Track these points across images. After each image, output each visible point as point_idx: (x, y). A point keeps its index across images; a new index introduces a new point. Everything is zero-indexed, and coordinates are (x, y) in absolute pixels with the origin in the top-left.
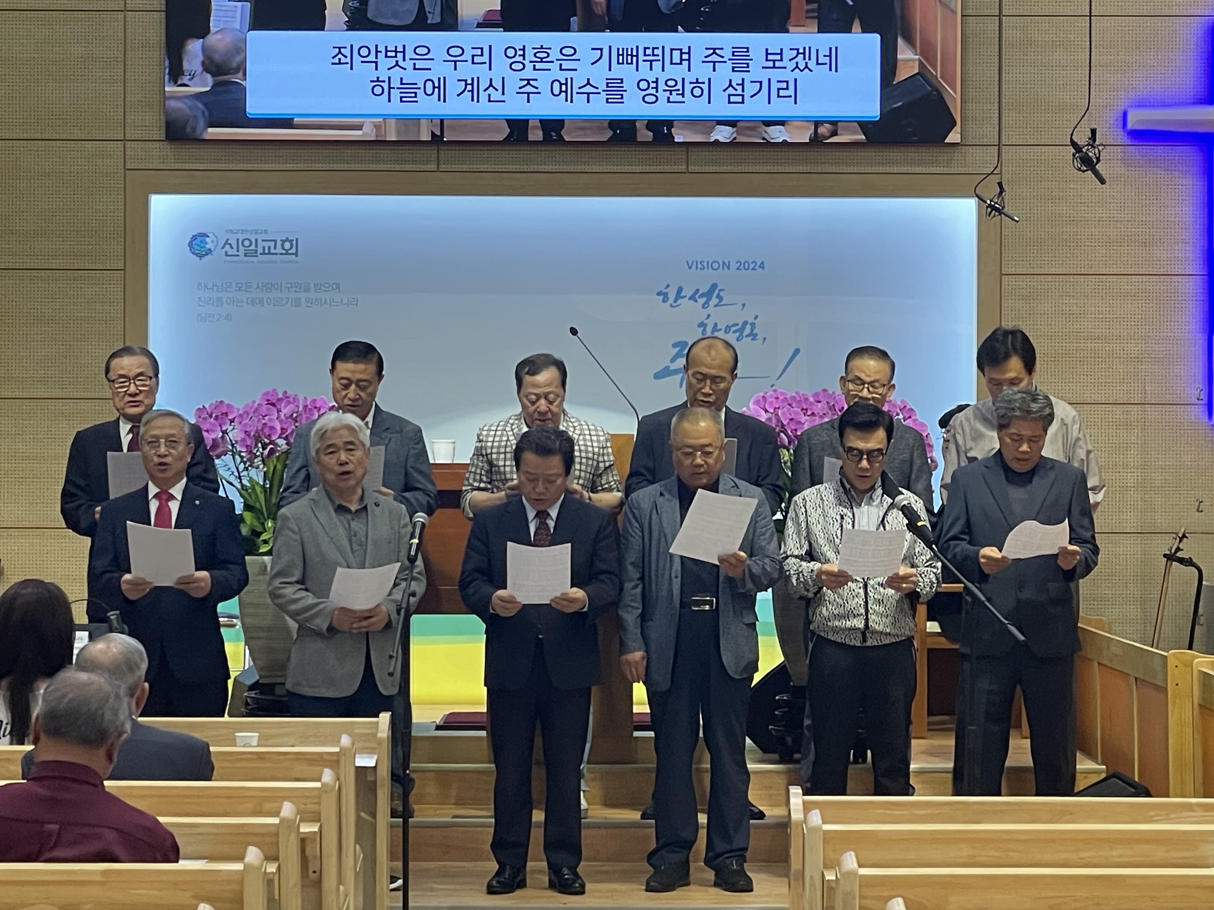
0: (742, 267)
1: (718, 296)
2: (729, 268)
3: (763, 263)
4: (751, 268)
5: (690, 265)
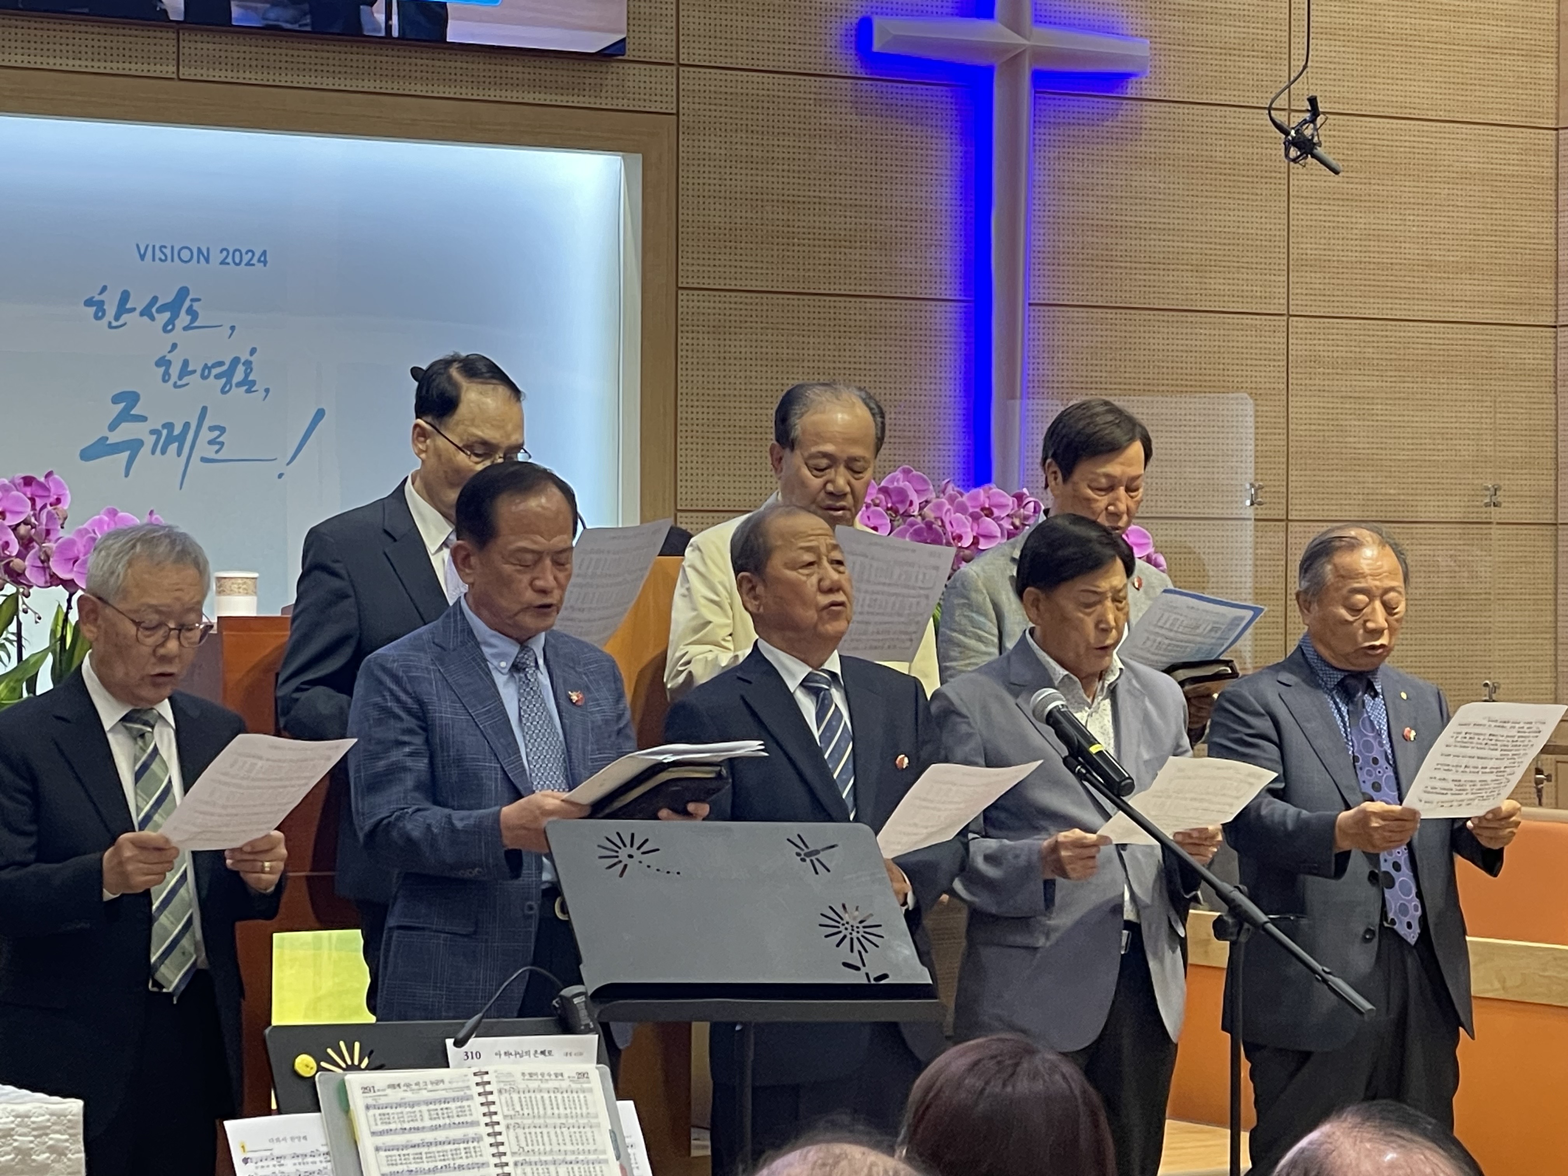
0: (229, 260)
1: (191, 311)
2: (207, 260)
3: (264, 253)
4: (244, 262)
5: (142, 252)
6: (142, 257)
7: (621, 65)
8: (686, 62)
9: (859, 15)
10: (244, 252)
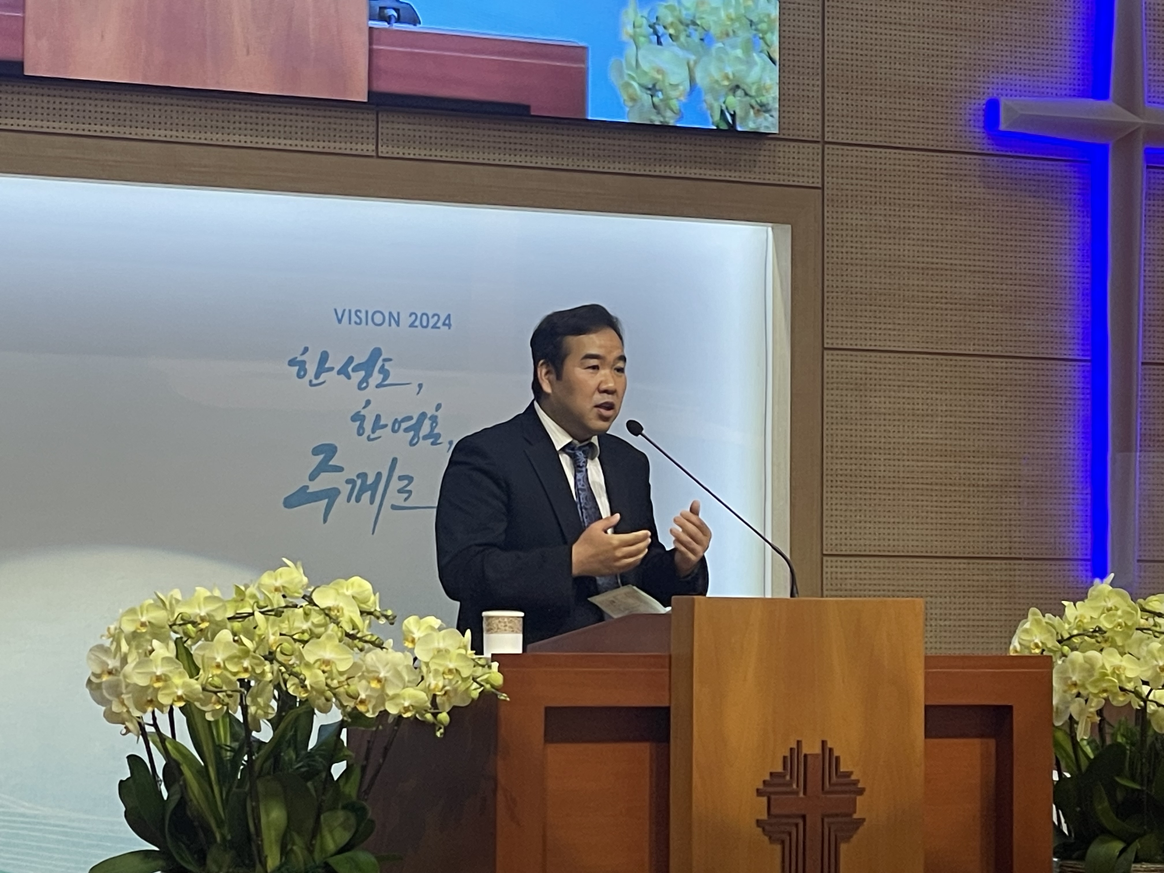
0: (417, 323)
1: (383, 371)
2: (398, 325)
3: (449, 315)
4: (431, 324)
5: (340, 316)
6: (340, 321)
7: (773, 143)
8: (830, 140)
9: (986, 98)
10: (430, 316)
